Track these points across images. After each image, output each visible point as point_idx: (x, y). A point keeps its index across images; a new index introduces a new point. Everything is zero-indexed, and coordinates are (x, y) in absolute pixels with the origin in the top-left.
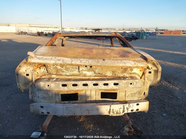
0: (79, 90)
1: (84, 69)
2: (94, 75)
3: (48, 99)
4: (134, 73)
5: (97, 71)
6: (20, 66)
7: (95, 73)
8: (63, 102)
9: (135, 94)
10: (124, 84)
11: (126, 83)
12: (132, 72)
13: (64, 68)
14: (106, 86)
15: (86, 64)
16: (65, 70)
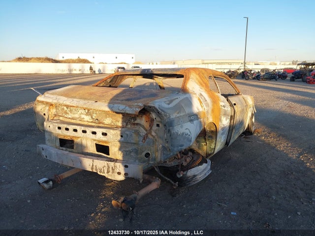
0: (76, 137)
1: (83, 113)
2: (91, 120)
3: (51, 142)
4: (138, 124)
5: (94, 116)
7: (92, 117)
8: (61, 148)
9: (131, 152)
10: (113, 135)
11: (115, 134)
12: (136, 122)
13: (69, 110)
14: (94, 135)
15: (85, 107)
16: (69, 112)
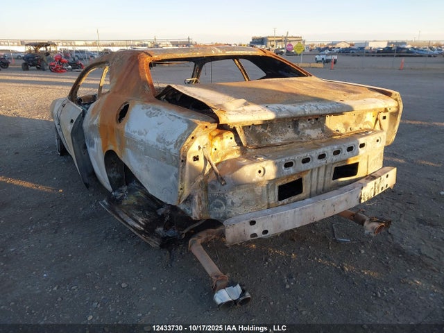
1: (306, 126)
3: (253, 203)
5: (325, 127)
6: (193, 138)
7: (322, 129)
8: (280, 203)
10: (372, 143)
13: (269, 129)
16: (270, 134)
